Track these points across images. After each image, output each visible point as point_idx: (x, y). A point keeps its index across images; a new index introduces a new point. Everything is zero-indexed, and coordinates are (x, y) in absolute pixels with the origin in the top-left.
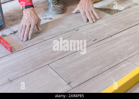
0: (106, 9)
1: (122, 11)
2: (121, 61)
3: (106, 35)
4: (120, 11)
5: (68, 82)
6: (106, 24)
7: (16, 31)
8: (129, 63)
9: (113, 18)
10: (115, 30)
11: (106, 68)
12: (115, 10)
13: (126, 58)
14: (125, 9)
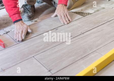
0: (80, 13)
1: (92, 13)
2: (90, 52)
3: (79, 33)
4: (91, 14)
5: (49, 69)
6: (79, 25)
7: (8, 31)
8: (97, 53)
9: (85, 19)
10: (87, 29)
11: (79, 58)
12: (86, 13)
13: (95, 50)
14: (95, 12)
